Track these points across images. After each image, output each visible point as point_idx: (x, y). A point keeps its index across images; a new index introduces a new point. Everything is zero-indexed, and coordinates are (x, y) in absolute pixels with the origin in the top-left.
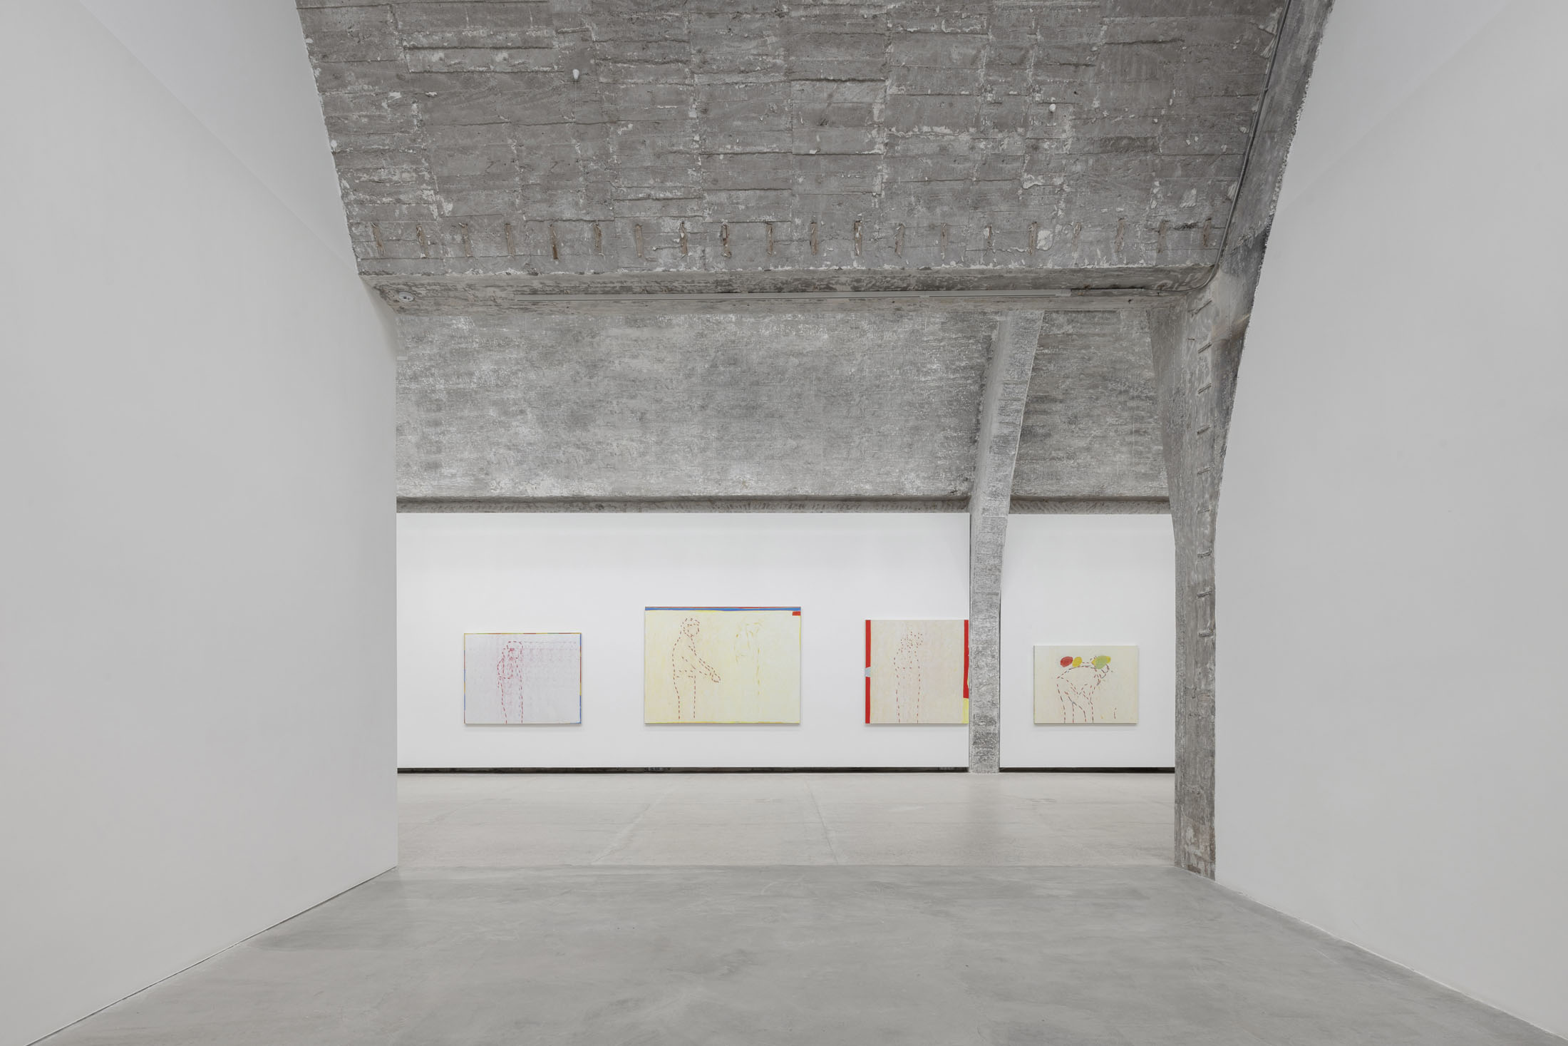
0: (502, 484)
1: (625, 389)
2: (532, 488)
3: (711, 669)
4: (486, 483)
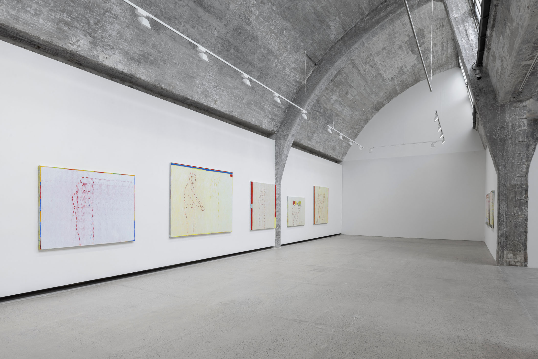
0: (81, 43)
1: (192, 20)
2: (104, 57)
3: (200, 203)
4: (67, 36)
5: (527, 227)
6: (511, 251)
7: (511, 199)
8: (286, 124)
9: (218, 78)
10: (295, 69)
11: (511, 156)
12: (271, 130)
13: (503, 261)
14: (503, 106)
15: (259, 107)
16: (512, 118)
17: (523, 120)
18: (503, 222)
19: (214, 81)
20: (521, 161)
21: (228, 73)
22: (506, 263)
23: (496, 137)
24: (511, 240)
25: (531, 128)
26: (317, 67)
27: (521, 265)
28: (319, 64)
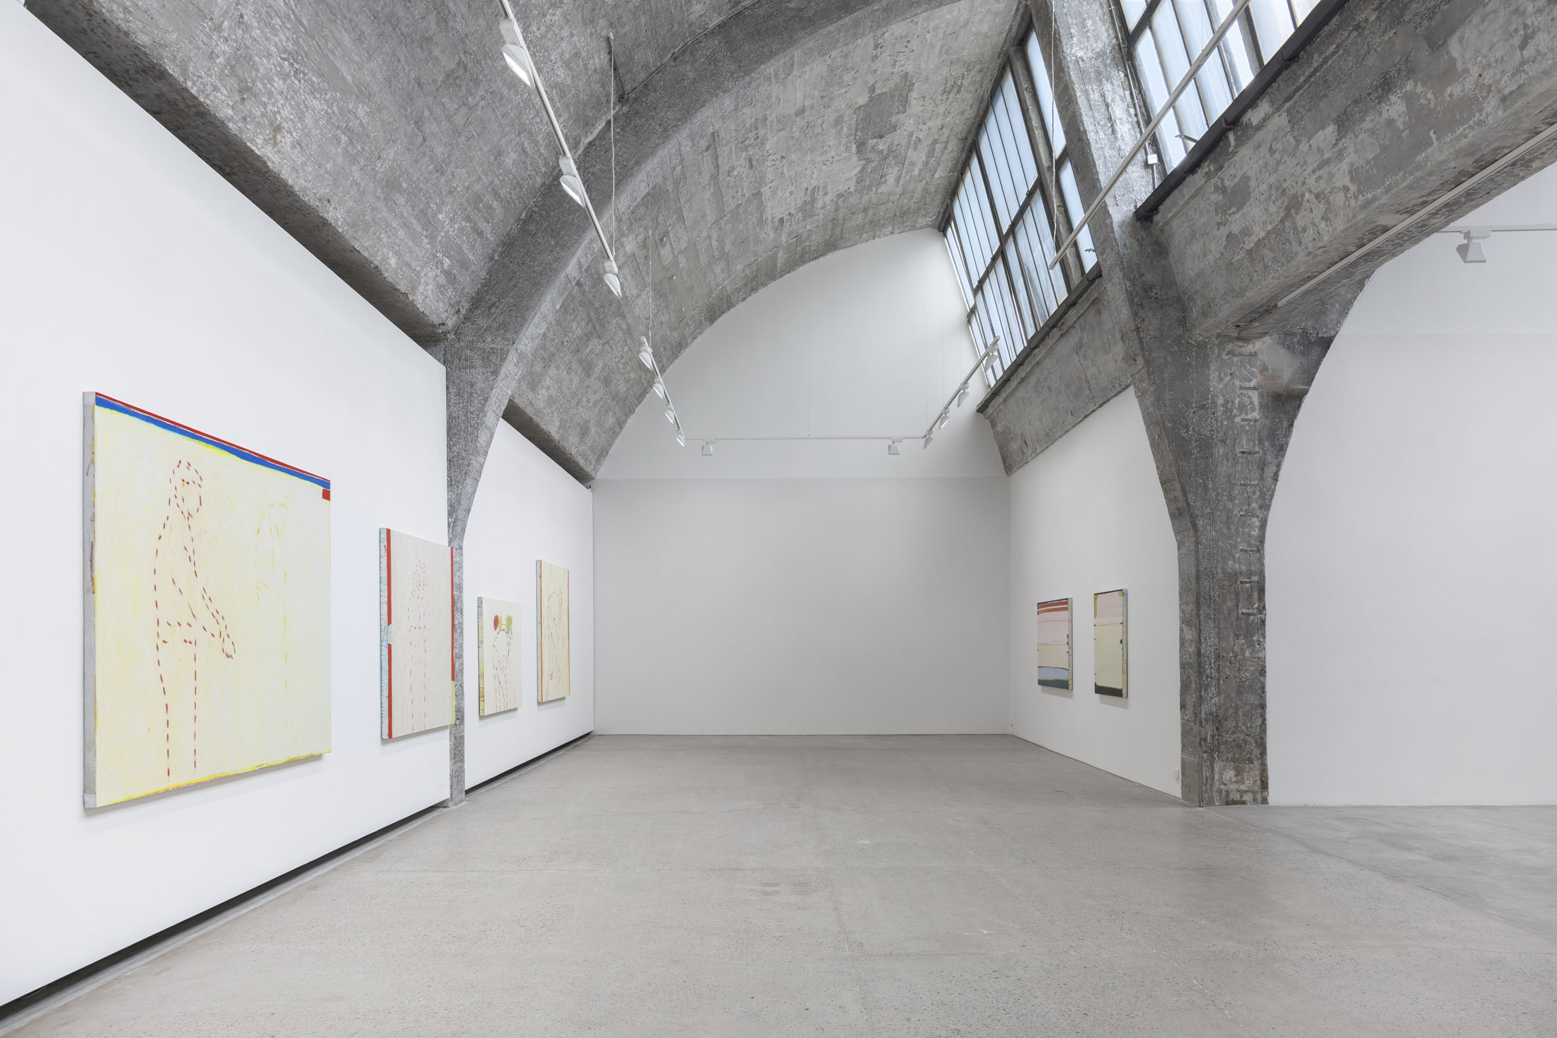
3: (219, 618)
5: (1264, 692)
6: (1229, 762)
7: (1226, 613)
8: (497, 308)
9: (308, 21)
10: (564, 92)
11: (1224, 491)
12: (437, 321)
13: (1211, 791)
14: (1202, 346)
15: (422, 211)
16: (1224, 382)
17: (1251, 393)
18: (1209, 679)
19: (286, 27)
20: (1247, 507)
21: (349, 10)
22: (1220, 797)
23: (1188, 434)
24: (1231, 731)
25: (1267, 417)
26: (625, 109)
27: (1255, 800)
28: (635, 100)
